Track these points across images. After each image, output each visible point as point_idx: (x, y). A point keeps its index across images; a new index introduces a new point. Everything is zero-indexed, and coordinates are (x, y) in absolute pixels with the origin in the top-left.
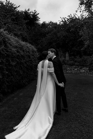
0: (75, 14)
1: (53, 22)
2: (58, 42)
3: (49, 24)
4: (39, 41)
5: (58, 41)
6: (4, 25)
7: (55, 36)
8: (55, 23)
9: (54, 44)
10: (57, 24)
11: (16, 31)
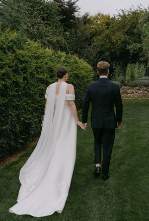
0: (140, 5)
1: (102, 13)
2: (113, 50)
3: (96, 18)
4: (84, 51)
5: (113, 48)
6: (31, 28)
7: (108, 41)
8: (106, 15)
9: (107, 54)
10: (110, 16)
11: (49, 36)
